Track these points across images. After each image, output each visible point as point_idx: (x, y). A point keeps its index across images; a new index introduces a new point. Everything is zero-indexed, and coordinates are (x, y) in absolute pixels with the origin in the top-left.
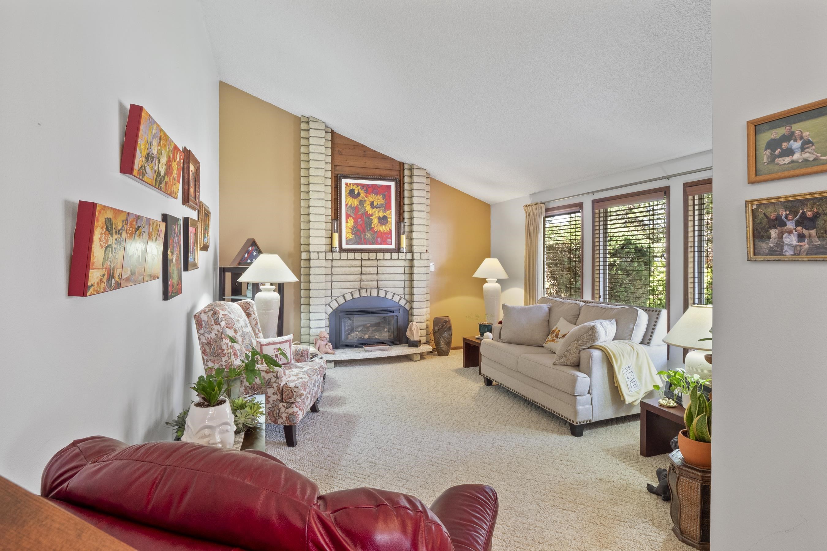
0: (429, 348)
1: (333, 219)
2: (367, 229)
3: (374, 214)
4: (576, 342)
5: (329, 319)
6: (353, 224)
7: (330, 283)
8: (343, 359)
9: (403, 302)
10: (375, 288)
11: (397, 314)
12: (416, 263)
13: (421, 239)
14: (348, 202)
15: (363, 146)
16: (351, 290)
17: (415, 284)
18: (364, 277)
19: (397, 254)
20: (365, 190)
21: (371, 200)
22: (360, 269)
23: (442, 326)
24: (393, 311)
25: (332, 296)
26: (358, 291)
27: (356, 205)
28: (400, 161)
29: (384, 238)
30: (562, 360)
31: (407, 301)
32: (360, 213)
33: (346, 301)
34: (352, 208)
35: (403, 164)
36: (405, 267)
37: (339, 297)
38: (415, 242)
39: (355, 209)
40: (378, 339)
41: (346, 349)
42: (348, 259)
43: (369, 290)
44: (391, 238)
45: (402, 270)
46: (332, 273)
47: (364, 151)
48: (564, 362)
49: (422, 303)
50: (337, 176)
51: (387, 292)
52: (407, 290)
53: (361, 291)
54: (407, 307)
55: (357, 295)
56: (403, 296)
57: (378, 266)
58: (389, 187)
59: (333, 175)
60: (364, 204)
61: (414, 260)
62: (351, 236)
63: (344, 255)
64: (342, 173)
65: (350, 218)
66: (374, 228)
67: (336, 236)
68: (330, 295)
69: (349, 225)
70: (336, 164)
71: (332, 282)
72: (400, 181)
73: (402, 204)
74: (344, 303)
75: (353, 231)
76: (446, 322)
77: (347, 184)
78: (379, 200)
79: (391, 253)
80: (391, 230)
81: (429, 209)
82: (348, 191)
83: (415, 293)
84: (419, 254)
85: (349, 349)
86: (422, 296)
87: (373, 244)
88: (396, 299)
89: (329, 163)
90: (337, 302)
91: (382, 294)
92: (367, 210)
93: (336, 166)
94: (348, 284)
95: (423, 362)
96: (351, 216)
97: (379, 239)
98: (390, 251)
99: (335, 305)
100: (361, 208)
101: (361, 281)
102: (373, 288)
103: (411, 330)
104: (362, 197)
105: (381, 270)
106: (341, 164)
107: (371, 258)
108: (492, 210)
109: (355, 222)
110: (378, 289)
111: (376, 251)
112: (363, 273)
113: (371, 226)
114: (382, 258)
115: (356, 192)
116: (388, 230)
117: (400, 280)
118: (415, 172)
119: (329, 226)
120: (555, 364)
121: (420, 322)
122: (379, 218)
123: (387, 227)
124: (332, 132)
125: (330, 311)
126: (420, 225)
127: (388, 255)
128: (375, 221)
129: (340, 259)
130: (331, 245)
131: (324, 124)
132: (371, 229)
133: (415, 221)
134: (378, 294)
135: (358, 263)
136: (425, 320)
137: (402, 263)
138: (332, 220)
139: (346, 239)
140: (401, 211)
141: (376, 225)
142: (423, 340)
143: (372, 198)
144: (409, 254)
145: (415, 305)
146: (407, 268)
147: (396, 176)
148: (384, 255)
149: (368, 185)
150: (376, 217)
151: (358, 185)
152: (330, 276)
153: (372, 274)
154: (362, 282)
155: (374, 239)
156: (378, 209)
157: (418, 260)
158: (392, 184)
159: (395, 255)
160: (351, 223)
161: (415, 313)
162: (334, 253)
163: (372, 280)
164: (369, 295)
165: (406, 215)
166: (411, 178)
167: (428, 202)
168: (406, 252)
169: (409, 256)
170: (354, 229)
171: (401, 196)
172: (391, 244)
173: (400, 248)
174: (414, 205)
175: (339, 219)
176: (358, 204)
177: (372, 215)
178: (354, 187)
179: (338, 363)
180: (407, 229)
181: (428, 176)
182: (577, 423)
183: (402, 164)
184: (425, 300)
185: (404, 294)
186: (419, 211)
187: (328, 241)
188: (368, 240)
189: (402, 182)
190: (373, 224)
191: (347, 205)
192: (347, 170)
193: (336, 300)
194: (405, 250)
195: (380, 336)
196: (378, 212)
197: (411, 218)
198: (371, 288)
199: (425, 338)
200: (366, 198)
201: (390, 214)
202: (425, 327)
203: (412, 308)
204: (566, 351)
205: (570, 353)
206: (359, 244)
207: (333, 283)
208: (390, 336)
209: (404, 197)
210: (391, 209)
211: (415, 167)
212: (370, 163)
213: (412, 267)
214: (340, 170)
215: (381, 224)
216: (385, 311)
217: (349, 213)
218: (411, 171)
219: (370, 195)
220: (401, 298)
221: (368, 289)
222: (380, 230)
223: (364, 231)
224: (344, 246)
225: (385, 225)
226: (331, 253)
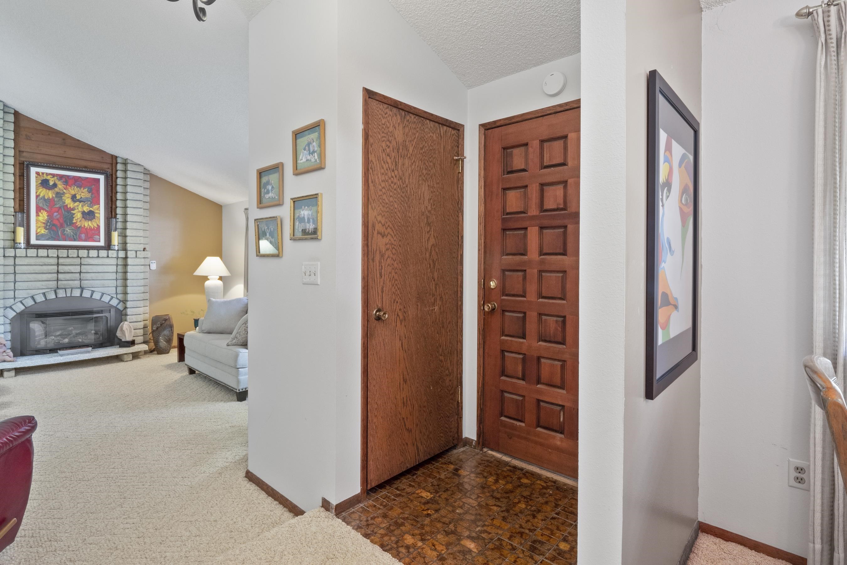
0: (145, 347)
1: (18, 210)
2: (67, 225)
3: (76, 208)
4: (244, 325)
5: (10, 323)
6: (46, 217)
7: (13, 284)
8: (26, 366)
9: (114, 302)
10: (77, 288)
11: (107, 315)
12: (130, 261)
13: (138, 236)
14: (40, 193)
15: (61, 133)
16: (44, 291)
17: (129, 283)
18: (61, 276)
19: (106, 251)
20: (64, 182)
21: (73, 192)
22: (56, 267)
23: (161, 325)
24: (102, 312)
25: (15, 298)
26: (53, 292)
27: (51, 197)
28: (112, 154)
29: (92, 234)
30: (234, 341)
31: (120, 301)
32: (58, 206)
33: (36, 303)
34: (45, 200)
35: (116, 157)
36: (117, 265)
37: (26, 298)
38: (129, 240)
39: (50, 202)
40: (82, 342)
41: (35, 356)
42: (37, 256)
43: (69, 291)
44: (99, 234)
45: (114, 269)
46: (15, 272)
47: (64, 139)
48: (235, 342)
49: (138, 302)
50: (23, 164)
51: (93, 292)
52: (120, 290)
53: (58, 291)
54: (120, 307)
55: (52, 296)
56: (115, 296)
57: (81, 264)
58: (98, 180)
59: (18, 162)
60: (62, 197)
61: (128, 258)
62: (43, 231)
63: (32, 252)
64: (32, 160)
65: (42, 211)
66: (76, 223)
67: (21, 231)
68: (13, 296)
69: (40, 218)
70: (22, 149)
71: (15, 282)
72: (112, 175)
73: (114, 199)
74: (33, 305)
75: (47, 225)
76: (166, 320)
77: (38, 173)
78: (83, 193)
79: (98, 250)
80: (99, 227)
81: (149, 206)
82: (40, 181)
83: (128, 292)
84: (134, 252)
85: (40, 356)
86: (138, 295)
87: (75, 240)
88: (106, 299)
89: (11, 148)
90: (23, 304)
91: (87, 294)
92: (67, 203)
93: (23, 152)
94: (39, 284)
95: (137, 362)
96: (43, 209)
97: (83, 236)
98: (98, 248)
99: (19, 308)
100: (58, 201)
101: (58, 280)
102: (74, 288)
103: (122, 330)
104: (60, 189)
105: (84, 269)
106: (29, 150)
107: (70, 256)
108: (224, 211)
109: (50, 216)
110: (82, 289)
111: (78, 248)
112: (60, 271)
113: (73, 220)
114: (85, 256)
115: (51, 183)
116: (96, 226)
117: (110, 278)
118: (129, 167)
119: (12, 219)
120: (228, 345)
121: (136, 322)
122: (83, 213)
123: (93, 223)
124: (17, 114)
125: (11, 314)
126: (135, 222)
127: (93, 253)
128: (78, 216)
129: (27, 256)
130: (14, 240)
131: (2, 103)
132: (72, 224)
133: (129, 218)
134: (81, 295)
135: (54, 261)
136: (142, 319)
137: (114, 261)
138: (15, 212)
139: (37, 234)
140: (114, 207)
141: (79, 220)
142: (139, 339)
143: (73, 190)
144: (122, 251)
145: (129, 304)
146: (119, 267)
147: (106, 170)
148: (89, 253)
149: (68, 176)
150: (79, 212)
151: (53, 175)
152: (13, 275)
153: (72, 273)
154: (59, 282)
155: (76, 235)
156: (82, 203)
157: (133, 258)
158: (102, 178)
159: (103, 253)
160: (44, 217)
161: (128, 313)
162: (17, 250)
163: (73, 279)
164: (69, 295)
165: (119, 211)
166: (125, 173)
167: (147, 199)
168: (118, 250)
169: (122, 254)
170: (49, 224)
171: (114, 191)
172: (99, 241)
173: (111, 245)
174: (128, 201)
175: (25, 211)
176: (54, 196)
177: (73, 209)
178: (49, 177)
179: (19, 371)
180: (120, 225)
181: (147, 172)
182: (239, 390)
183: (114, 158)
184: (142, 299)
185: (117, 293)
186: (134, 208)
187: (10, 236)
188: (68, 236)
189: (114, 176)
190: (74, 219)
191: (37, 196)
192: (38, 158)
193: (21, 302)
194: (116, 248)
195: (86, 340)
196: (82, 206)
197: (125, 215)
198: (72, 288)
199: (142, 337)
200: (65, 191)
201: (99, 209)
202: (142, 327)
203: (126, 308)
204: (237, 333)
205: (240, 335)
206: (55, 239)
207: (17, 283)
208: (99, 338)
209: (117, 192)
210: (99, 204)
211: (129, 162)
212: (71, 153)
213: (126, 265)
214: (26, 157)
215: (86, 219)
216: (91, 312)
217: (41, 205)
218: (126, 166)
219: (71, 187)
220: (112, 298)
221: (67, 290)
222: (84, 226)
223: (62, 226)
224: (33, 241)
225: (91, 220)
226: (13, 250)
